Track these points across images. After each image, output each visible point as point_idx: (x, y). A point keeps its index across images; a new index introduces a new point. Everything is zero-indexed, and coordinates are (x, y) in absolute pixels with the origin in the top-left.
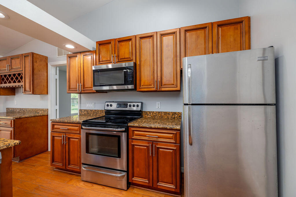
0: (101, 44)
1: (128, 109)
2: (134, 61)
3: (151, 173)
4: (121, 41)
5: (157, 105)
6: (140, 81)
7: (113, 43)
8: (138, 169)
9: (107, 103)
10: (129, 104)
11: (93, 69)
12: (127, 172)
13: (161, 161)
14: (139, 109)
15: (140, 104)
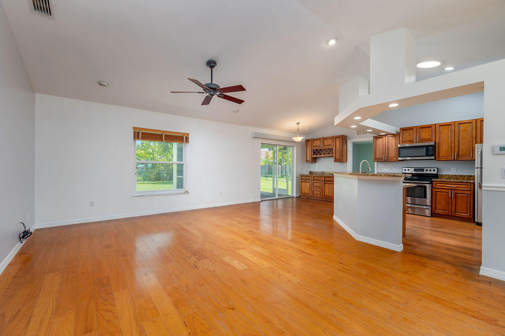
0: (404, 130)
1: (425, 172)
2: (434, 141)
3: (450, 208)
4: (422, 127)
5: (453, 170)
6: (439, 153)
7: (415, 129)
8: (440, 206)
9: (404, 169)
10: (425, 169)
11: (399, 146)
12: (431, 206)
13: (459, 201)
14: (436, 172)
15: (436, 169)
